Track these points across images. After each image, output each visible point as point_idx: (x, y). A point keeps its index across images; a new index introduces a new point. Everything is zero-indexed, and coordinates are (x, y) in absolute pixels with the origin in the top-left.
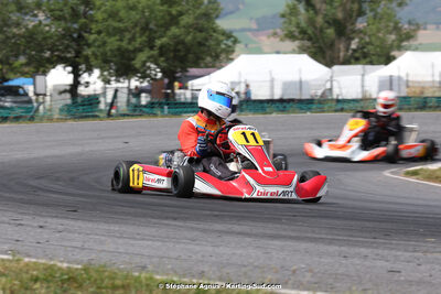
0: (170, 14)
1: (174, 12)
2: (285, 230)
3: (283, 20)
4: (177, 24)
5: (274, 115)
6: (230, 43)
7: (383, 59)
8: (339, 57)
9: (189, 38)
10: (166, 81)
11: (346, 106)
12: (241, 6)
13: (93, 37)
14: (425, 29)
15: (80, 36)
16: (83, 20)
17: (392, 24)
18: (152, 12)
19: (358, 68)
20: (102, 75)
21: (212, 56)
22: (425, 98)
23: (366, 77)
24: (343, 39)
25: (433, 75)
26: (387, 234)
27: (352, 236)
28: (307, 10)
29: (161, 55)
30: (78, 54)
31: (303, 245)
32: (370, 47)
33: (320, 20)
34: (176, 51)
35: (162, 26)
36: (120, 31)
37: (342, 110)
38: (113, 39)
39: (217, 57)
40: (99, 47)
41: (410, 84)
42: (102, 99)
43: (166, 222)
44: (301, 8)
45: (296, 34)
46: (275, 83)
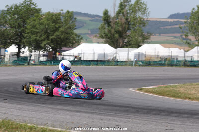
1: (57, 26)
3: (99, 30)
6: (79, 39)
7: (136, 46)
8: (120, 45)
10: (54, 52)
13: (26, 35)
14: (155, 35)
15: (21, 34)
16: (22, 28)
18: (49, 26)
19: (126, 49)
20: (29, 49)
23: (130, 53)
24: (122, 38)
25: (155, 53)
29: (52, 42)
30: (20, 41)
32: (132, 42)
37: (117, 65)
39: (73, 44)
44: (106, 26)
45: (104, 36)
46: (95, 54)
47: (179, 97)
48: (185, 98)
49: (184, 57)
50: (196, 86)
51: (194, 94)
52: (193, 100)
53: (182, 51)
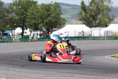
0: (48, 14)
1: (49, 13)
2: (79, 72)
3: (78, 15)
4: (50, 16)
5: (76, 41)
6: (64, 22)
8: (93, 25)
9: (53, 20)
10: (47, 32)
11: (95, 38)
12: (67, 12)
13: (27, 20)
14: (116, 18)
15: (24, 20)
16: (25, 15)
17: (107, 17)
18: (43, 13)
19: (98, 28)
20: (30, 30)
21: (59, 25)
22: (116, 36)
23: (101, 31)
24: (94, 20)
26: (106, 73)
27: (97, 73)
28: (85, 13)
29: (46, 25)
30: (23, 24)
31: (84, 76)
32: (102, 23)
33: (88, 15)
34: (50, 24)
35: (46, 17)
36: (35, 18)
37: (94, 40)
38: (33, 20)
39: (61, 25)
40: (29, 22)
41: (112, 33)
42: (30, 37)
43: (47, 69)
44: (83, 12)
45: (82, 19)
46: (76, 32)
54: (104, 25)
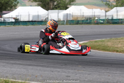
2: (33, 63)
5: (29, 26)
6: (16, 3)
7: (65, 8)
8: (50, 8)
9: (3, 1)
19: (57, 11)
21: (10, 7)
22: (78, 20)
23: (59, 14)
24: (52, 1)
25: (81, 13)
32: (61, 4)
39: (12, 7)
41: (73, 16)
46: (30, 16)
47: (108, 50)
48: (114, 51)
49: (106, 16)
50: (121, 40)
51: (121, 47)
52: (120, 52)
53: (103, 11)
54: (63, 7)
